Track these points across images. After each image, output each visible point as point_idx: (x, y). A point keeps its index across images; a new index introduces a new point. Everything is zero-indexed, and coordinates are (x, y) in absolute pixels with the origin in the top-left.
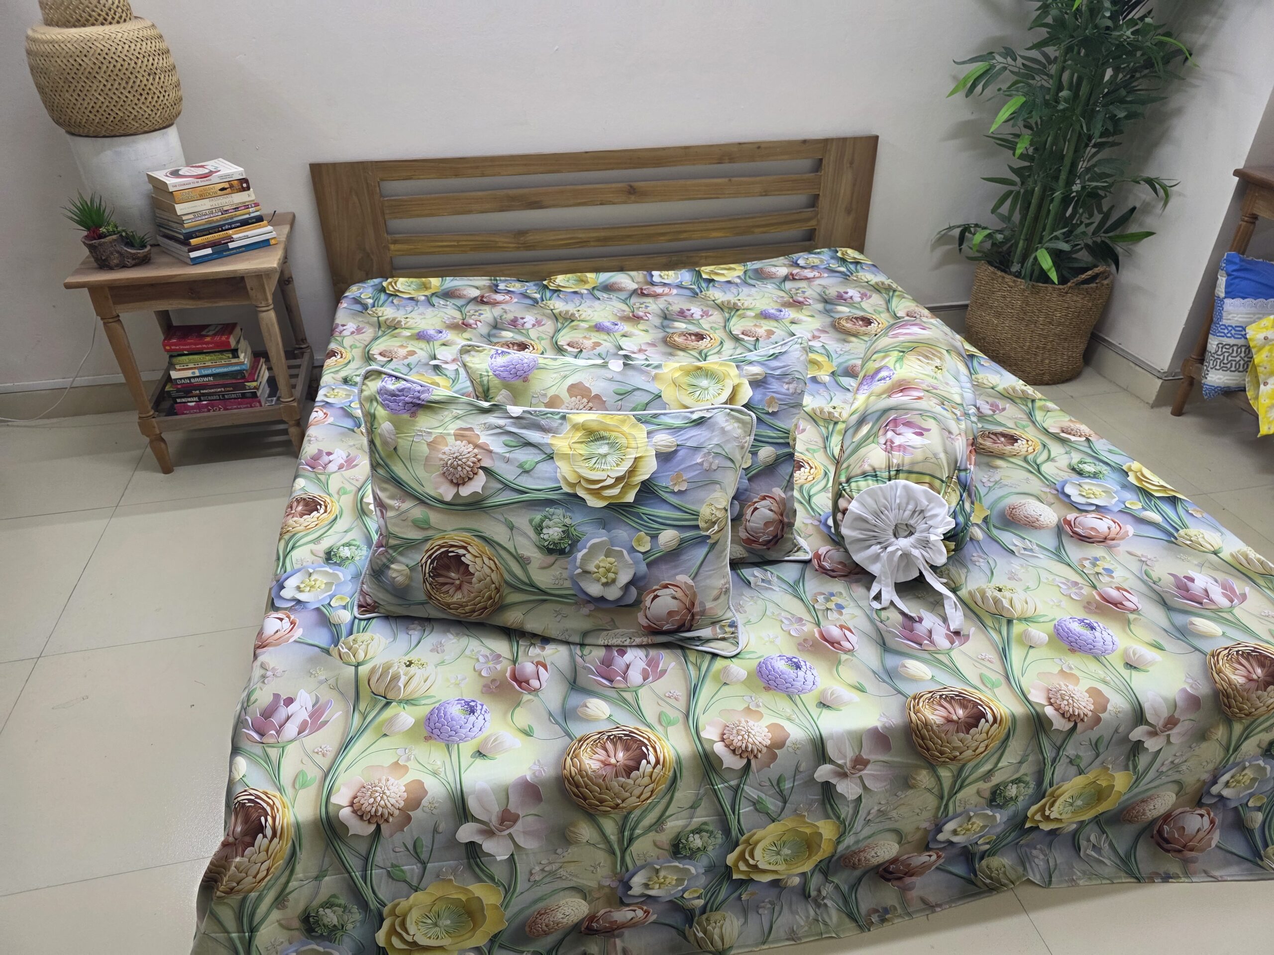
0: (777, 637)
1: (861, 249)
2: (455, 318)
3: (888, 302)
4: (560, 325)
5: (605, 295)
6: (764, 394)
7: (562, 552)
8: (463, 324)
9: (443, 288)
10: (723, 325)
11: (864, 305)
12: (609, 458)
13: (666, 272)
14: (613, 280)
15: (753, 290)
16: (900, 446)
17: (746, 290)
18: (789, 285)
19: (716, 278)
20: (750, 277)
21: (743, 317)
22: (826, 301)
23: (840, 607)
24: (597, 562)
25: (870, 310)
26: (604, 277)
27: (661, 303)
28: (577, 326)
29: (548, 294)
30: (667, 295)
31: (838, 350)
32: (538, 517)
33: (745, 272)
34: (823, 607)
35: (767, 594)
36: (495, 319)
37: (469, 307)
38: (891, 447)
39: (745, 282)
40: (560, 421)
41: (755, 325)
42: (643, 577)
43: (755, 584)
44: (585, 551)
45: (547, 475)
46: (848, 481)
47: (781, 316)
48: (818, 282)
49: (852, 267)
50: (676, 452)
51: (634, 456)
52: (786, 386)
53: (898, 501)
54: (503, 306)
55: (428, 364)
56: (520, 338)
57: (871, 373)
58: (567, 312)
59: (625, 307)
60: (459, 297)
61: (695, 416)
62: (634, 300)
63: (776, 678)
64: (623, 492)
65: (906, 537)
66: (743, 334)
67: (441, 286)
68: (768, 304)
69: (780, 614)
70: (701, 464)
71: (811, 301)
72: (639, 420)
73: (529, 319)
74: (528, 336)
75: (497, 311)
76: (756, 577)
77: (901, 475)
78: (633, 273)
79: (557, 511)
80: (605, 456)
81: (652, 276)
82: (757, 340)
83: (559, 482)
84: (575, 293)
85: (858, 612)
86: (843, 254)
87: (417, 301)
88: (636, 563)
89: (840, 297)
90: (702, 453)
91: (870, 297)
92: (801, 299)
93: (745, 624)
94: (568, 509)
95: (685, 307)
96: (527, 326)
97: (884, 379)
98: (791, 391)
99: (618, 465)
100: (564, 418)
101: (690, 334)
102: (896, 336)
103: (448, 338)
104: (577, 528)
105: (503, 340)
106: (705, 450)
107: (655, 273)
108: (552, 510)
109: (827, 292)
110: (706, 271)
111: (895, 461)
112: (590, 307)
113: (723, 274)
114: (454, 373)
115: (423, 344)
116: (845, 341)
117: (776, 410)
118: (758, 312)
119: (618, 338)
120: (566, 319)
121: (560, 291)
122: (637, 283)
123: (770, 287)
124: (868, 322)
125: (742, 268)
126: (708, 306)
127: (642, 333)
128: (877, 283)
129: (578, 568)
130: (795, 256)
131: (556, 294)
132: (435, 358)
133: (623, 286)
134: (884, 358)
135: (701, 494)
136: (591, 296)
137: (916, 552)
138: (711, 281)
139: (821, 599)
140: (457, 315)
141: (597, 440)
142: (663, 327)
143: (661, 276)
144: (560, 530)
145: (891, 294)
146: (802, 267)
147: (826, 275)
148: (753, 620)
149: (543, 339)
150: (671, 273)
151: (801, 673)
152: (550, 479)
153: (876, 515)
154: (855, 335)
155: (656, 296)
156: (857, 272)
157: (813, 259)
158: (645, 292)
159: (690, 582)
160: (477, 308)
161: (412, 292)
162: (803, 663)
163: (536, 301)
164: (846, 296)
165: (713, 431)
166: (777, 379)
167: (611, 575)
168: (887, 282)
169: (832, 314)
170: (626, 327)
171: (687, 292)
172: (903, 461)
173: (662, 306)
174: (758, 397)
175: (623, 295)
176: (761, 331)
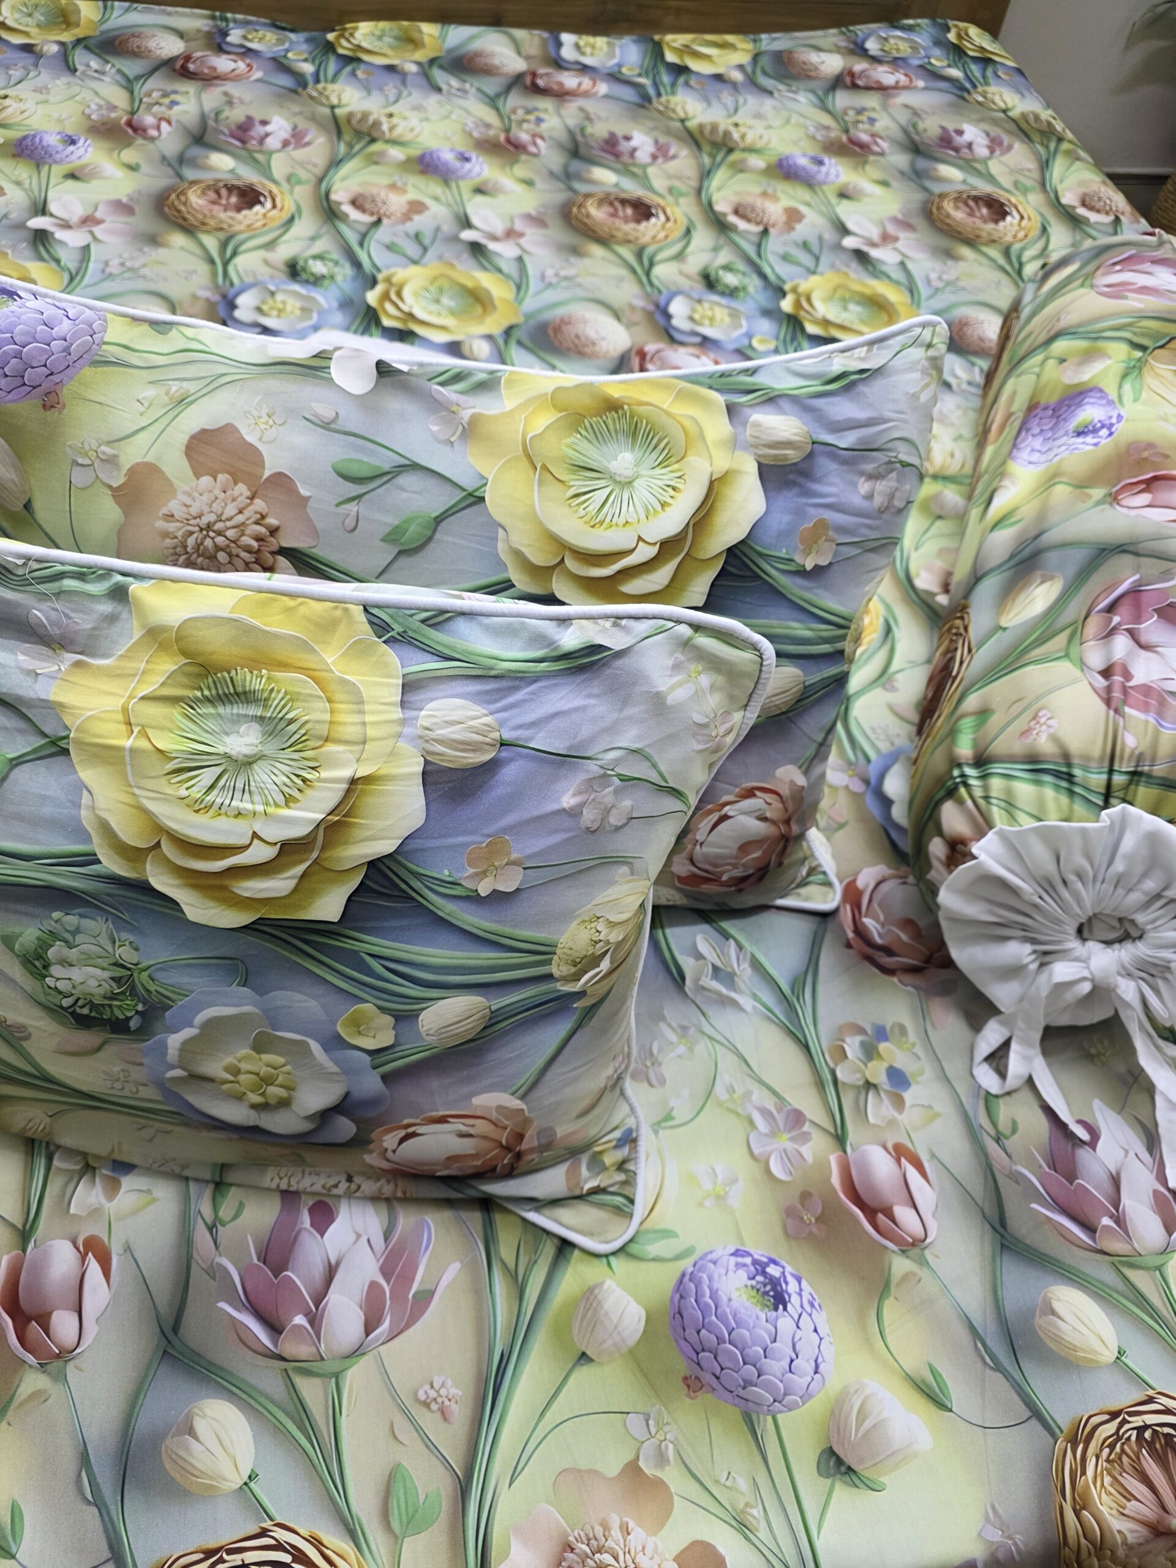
0: (734, 1181)
1: (992, 28)
2: (114, 108)
3: (1045, 165)
4: (342, 148)
5: (455, 83)
6: (799, 513)
7: (119, 1027)
8: (129, 124)
9: (105, 27)
10: (695, 183)
11: (995, 167)
12: (261, 774)
13: (591, 39)
14: (476, 45)
15: (768, 103)
16: (1146, 690)
17: (751, 102)
18: (842, 100)
19: (694, 65)
20: (765, 73)
21: (739, 168)
22: (915, 147)
23: (898, 1078)
24: (230, 1060)
25: (1005, 181)
26: (458, 35)
27: (571, 114)
28: (381, 154)
29: (332, 66)
30: (586, 94)
31: (933, 276)
32: (29, 934)
33: (756, 57)
34: (856, 1079)
35: (724, 1022)
36: (203, 117)
37: (151, 83)
38: (1125, 690)
39: (752, 83)
40: (106, 607)
41: (764, 194)
42: (373, 1102)
43: (697, 980)
44: (187, 1033)
45: (48, 810)
46: (981, 761)
47: (821, 177)
48: (904, 98)
49: (975, 69)
50: (491, 767)
51: (346, 773)
52: (864, 487)
53: (1119, 866)
54: (229, 87)
55: (21, 226)
56: (249, 176)
57: (1050, 397)
58: (365, 116)
59: (490, 116)
60: (137, 54)
61: (570, 639)
62: (515, 101)
63: (720, 1340)
64: (305, 887)
65: (1108, 943)
66: (736, 212)
67: (103, 21)
68: (796, 143)
69: (748, 1094)
70: (574, 813)
71: (885, 145)
72: (380, 627)
73: (279, 126)
74: (265, 170)
75: (211, 98)
76: (699, 956)
77: (1143, 792)
78: (520, 34)
79: (87, 923)
80: (247, 763)
81: (559, 44)
82: (765, 232)
83: (88, 839)
84: (391, 69)
85: (943, 1105)
86: (959, 37)
87: (40, 56)
88: (348, 1071)
89: (946, 141)
90: (581, 777)
91: (1010, 148)
92: (865, 138)
93: (657, 1127)
94: (120, 923)
95: (620, 130)
96: (272, 143)
97: (1095, 431)
98: (878, 501)
99: (289, 800)
100: (120, 594)
101: (624, 202)
102: (1117, 291)
103: (83, 161)
104: (158, 976)
105: (208, 177)
106: (593, 768)
107: (567, 38)
108: (71, 920)
109: (921, 126)
110: (674, 42)
111: (1130, 741)
112: (418, 108)
113: (708, 57)
114: (77, 256)
115: (23, 171)
116: (949, 255)
117: (824, 562)
118: (773, 160)
119: (466, 194)
120: (358, 134)
121: (359, 60)
122: (527, 58)
123: (803, 101)
124: (998, 210)
125: (749, 46)
126: (669, 132)
127: (520, 189)
128: (1024, 116)
129: (173, 1067)
130: (861, 29)
131: (348, 69)
132: (41, 209)
133: (496, 61)
134: (1089, 356)
135: (567, 896)
136: (422, 81)
137: (1128, 990)
138: (681, 70)
139: (852, 1046)
140: (118, 97)
141: (224, 699)
142: (567, 177)
143: (577, 47)
144: (106, 974)
145: (1052, 145)
146: (875, 60)
147: (921, 84)
148: (679, 1115)
149: (299, 182)
150: (600, 41)
151: (785, 1323)
152: (55, 824)
153: (1047, 885)
154: (971, 242)
155: (561, 95)
156: (987, 84)
157: (897, 41)
158: (541, 82)
159: (515, 1103)
160: (170, 87)
161: (34, 31)
162: (792, 1287)
163: (301, 81)
164: (959, 140)
165: (625, 702)
166: (845, 462)
167: (275, 1092)
168: (1046, 114)
169: (928, 184)
170: (483, 168)
171: (628, 94)
172: (1155, 745)
173: (571, 122)
174: (780, 520)
175: (492, 86)
176: (774, 211)
